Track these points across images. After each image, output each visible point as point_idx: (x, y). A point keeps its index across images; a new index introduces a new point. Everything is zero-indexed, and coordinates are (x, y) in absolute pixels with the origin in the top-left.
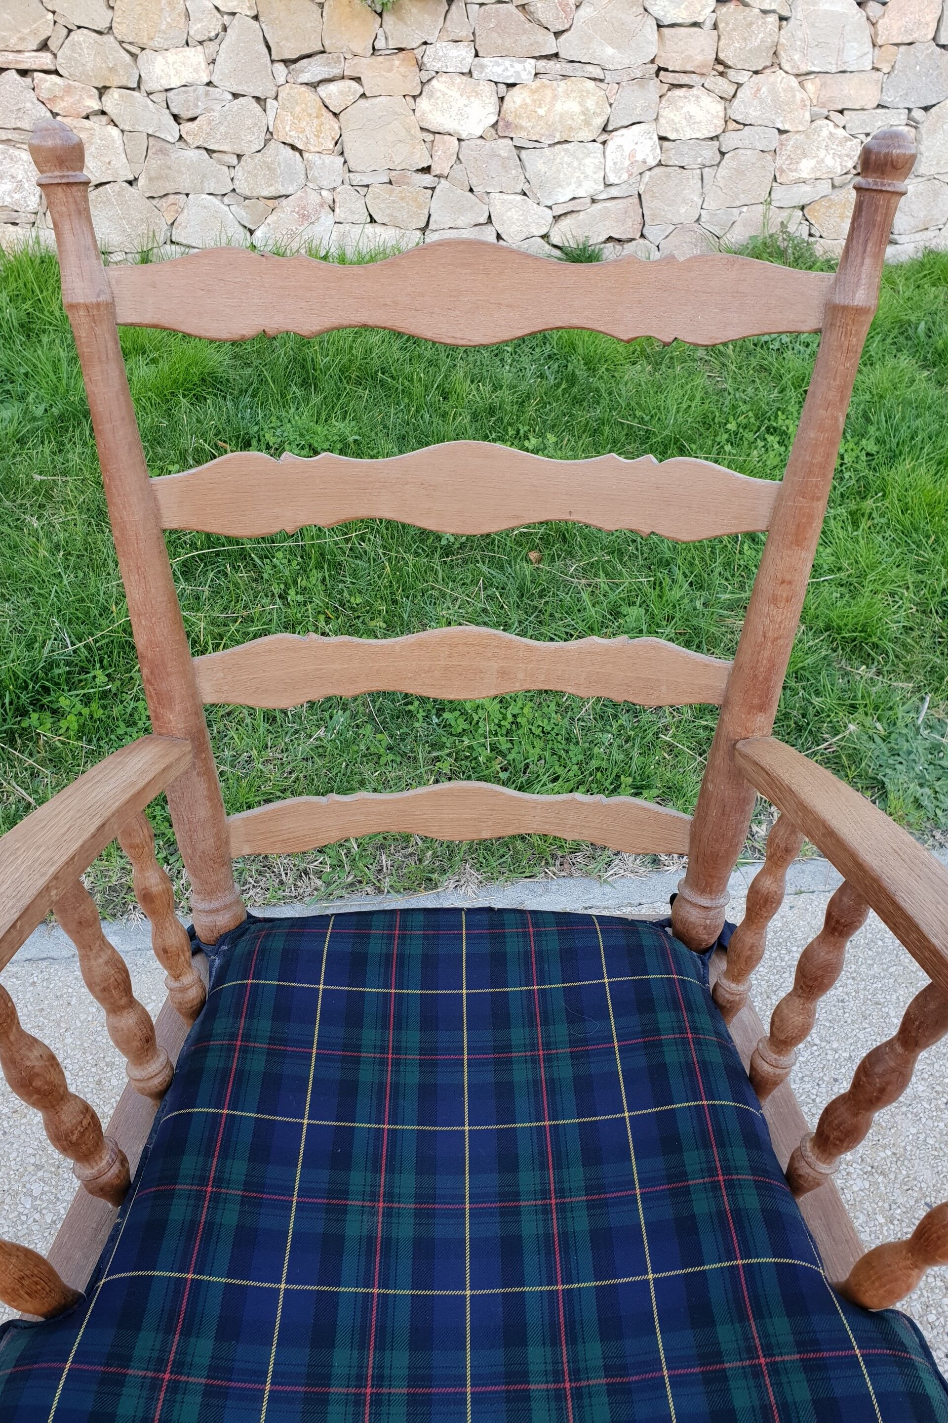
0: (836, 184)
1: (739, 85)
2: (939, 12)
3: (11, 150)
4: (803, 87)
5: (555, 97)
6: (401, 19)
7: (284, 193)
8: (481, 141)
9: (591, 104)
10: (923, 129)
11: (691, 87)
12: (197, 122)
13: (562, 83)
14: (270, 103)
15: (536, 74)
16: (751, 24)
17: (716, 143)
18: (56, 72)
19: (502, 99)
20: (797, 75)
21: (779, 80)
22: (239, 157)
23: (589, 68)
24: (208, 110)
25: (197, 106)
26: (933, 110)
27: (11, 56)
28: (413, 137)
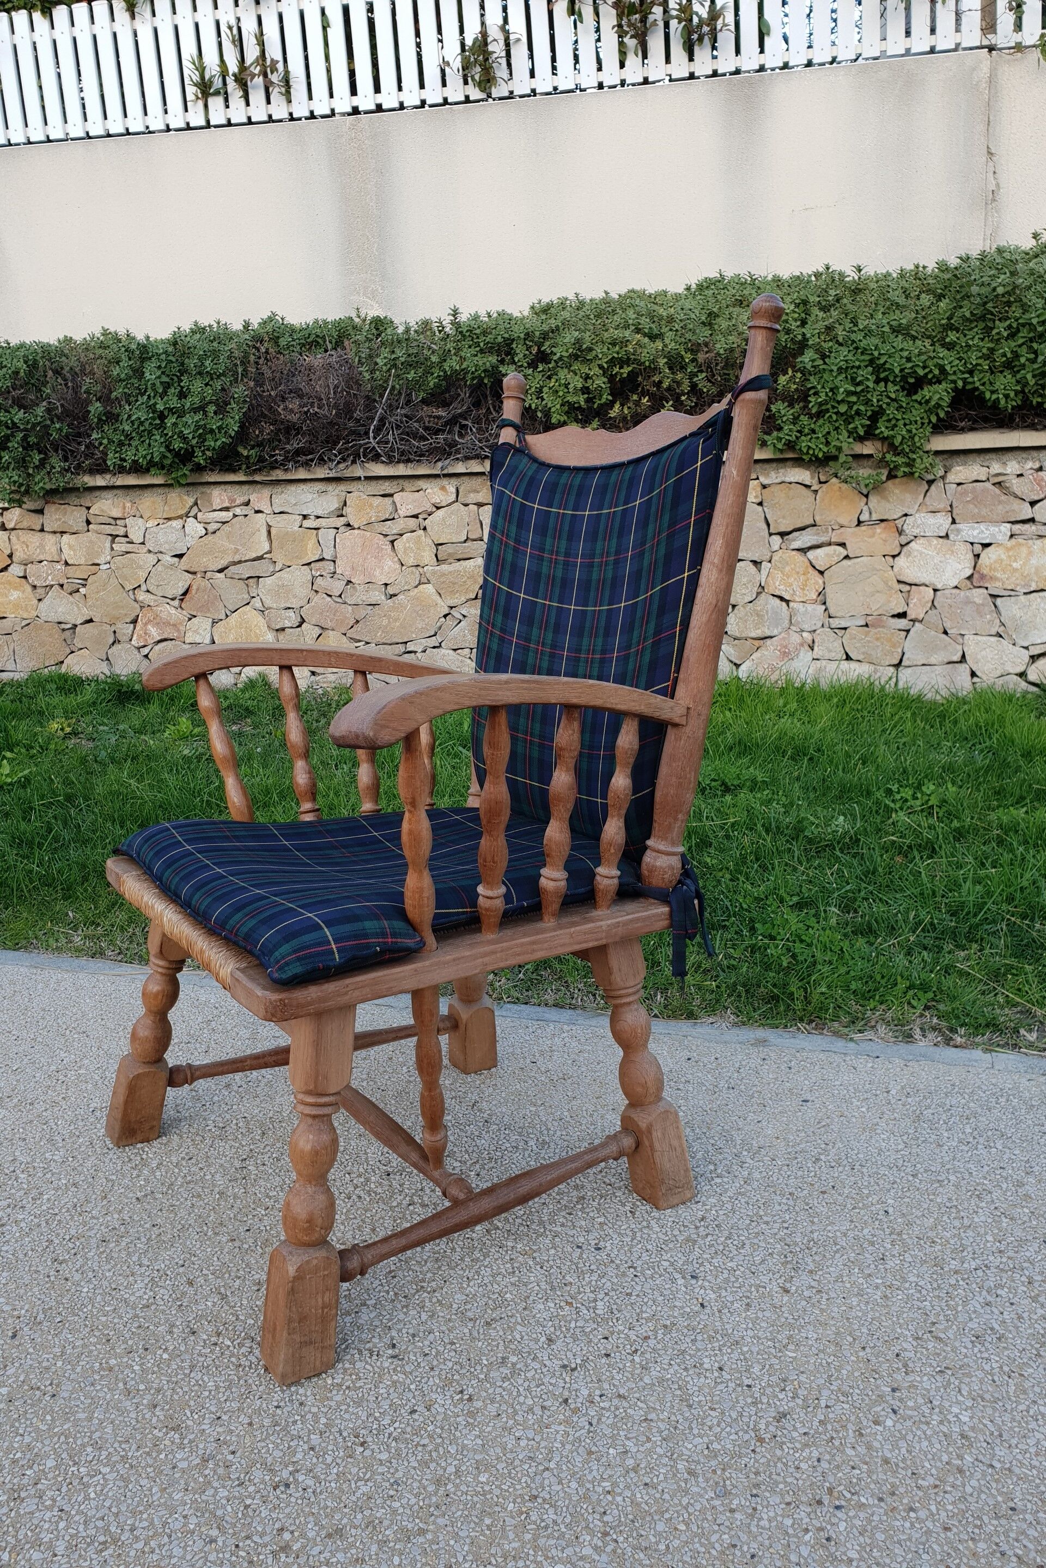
5: (1030, 553)
6: (886, 499)
7: (770, 635)
8: (957, 591)
13: (1039, 542)
14: (765, 565)
15: (1012, 536)
19: (977, 557)
22: (736, 607)
28: (891, 588)
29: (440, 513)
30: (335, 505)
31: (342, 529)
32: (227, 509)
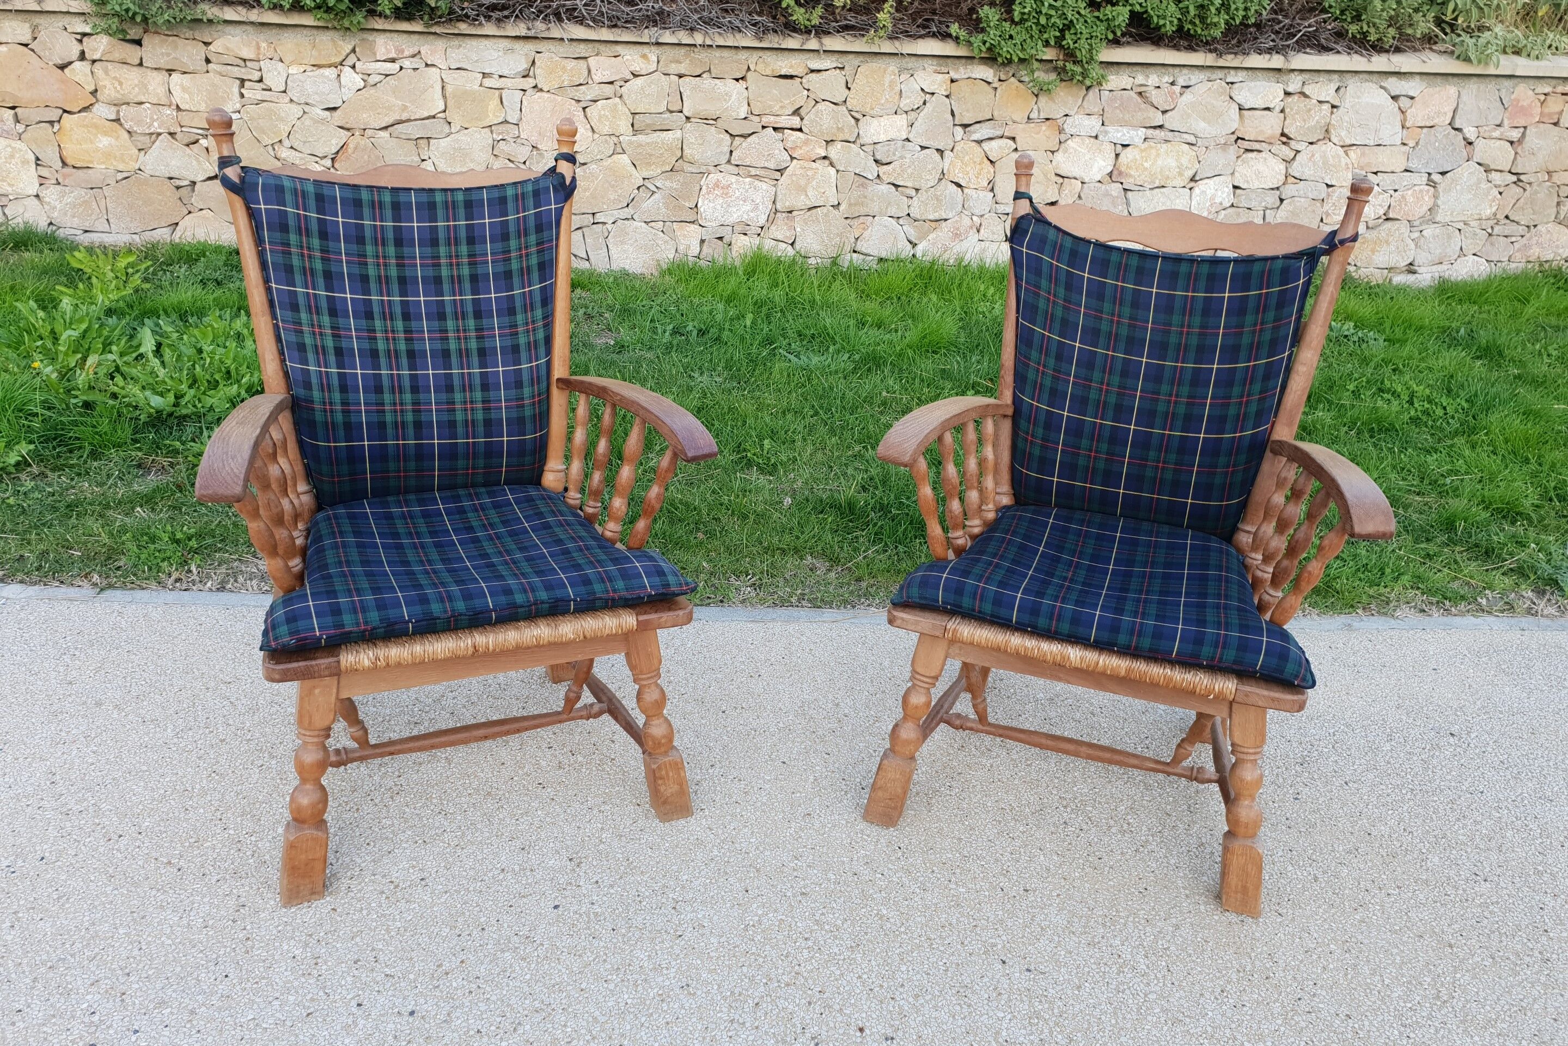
0: (1370, 226)
1: (1298, 152)
2: (1455, 105)
3: (757, 182)
4: (1347, 155)
5: (1158, 155)
6: (1052, 99)
7: (945, 217)
8: (1100, 184)
9: (1185, 161)
10: (1440, 188)
11: (1260, 151)
12: (892, 165)
13: (1164, 146)
14: (947, 154)
15: (1145, 139)
16: (1310, 110)
17: (1278, 192)
18: (800, 130)
19: (1117, 155)
20: (1342, 147)
21: (1329, 150)
22: (917, 190)
23: (1185, 136)
24: (902, 157)
25: (894, 154)
26: (1448, 175)
27: (772, 118)
29: (639, 81)
30: (523, 65)
31: (530, 92)
32: (393, 60)
